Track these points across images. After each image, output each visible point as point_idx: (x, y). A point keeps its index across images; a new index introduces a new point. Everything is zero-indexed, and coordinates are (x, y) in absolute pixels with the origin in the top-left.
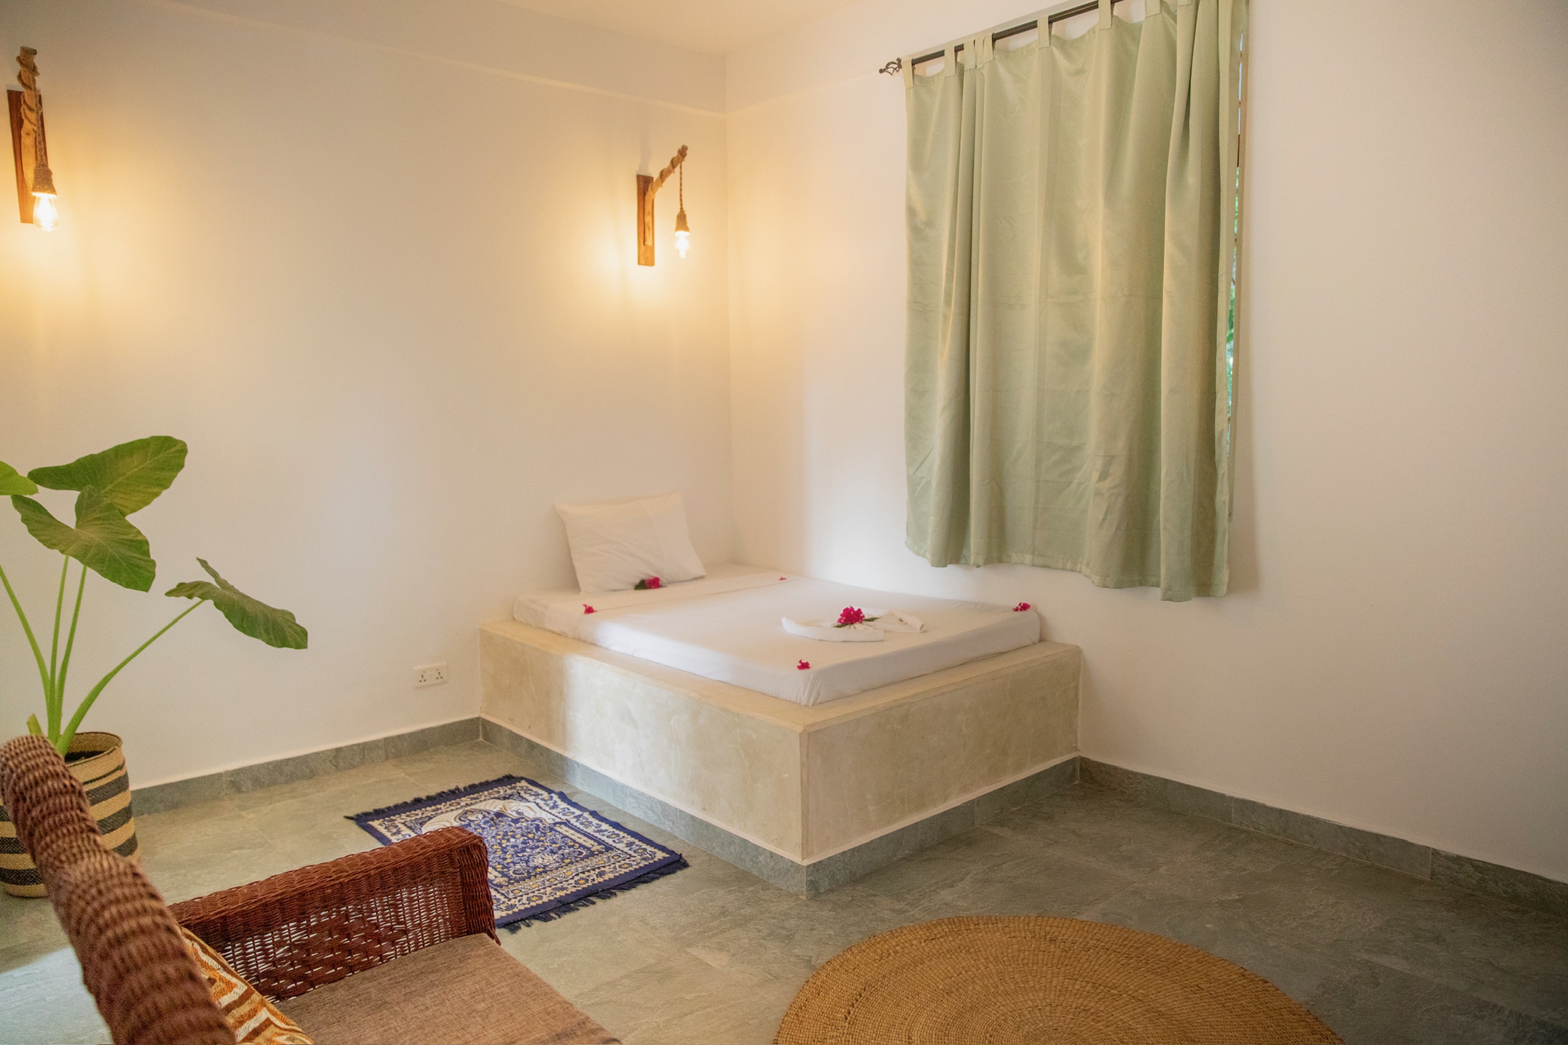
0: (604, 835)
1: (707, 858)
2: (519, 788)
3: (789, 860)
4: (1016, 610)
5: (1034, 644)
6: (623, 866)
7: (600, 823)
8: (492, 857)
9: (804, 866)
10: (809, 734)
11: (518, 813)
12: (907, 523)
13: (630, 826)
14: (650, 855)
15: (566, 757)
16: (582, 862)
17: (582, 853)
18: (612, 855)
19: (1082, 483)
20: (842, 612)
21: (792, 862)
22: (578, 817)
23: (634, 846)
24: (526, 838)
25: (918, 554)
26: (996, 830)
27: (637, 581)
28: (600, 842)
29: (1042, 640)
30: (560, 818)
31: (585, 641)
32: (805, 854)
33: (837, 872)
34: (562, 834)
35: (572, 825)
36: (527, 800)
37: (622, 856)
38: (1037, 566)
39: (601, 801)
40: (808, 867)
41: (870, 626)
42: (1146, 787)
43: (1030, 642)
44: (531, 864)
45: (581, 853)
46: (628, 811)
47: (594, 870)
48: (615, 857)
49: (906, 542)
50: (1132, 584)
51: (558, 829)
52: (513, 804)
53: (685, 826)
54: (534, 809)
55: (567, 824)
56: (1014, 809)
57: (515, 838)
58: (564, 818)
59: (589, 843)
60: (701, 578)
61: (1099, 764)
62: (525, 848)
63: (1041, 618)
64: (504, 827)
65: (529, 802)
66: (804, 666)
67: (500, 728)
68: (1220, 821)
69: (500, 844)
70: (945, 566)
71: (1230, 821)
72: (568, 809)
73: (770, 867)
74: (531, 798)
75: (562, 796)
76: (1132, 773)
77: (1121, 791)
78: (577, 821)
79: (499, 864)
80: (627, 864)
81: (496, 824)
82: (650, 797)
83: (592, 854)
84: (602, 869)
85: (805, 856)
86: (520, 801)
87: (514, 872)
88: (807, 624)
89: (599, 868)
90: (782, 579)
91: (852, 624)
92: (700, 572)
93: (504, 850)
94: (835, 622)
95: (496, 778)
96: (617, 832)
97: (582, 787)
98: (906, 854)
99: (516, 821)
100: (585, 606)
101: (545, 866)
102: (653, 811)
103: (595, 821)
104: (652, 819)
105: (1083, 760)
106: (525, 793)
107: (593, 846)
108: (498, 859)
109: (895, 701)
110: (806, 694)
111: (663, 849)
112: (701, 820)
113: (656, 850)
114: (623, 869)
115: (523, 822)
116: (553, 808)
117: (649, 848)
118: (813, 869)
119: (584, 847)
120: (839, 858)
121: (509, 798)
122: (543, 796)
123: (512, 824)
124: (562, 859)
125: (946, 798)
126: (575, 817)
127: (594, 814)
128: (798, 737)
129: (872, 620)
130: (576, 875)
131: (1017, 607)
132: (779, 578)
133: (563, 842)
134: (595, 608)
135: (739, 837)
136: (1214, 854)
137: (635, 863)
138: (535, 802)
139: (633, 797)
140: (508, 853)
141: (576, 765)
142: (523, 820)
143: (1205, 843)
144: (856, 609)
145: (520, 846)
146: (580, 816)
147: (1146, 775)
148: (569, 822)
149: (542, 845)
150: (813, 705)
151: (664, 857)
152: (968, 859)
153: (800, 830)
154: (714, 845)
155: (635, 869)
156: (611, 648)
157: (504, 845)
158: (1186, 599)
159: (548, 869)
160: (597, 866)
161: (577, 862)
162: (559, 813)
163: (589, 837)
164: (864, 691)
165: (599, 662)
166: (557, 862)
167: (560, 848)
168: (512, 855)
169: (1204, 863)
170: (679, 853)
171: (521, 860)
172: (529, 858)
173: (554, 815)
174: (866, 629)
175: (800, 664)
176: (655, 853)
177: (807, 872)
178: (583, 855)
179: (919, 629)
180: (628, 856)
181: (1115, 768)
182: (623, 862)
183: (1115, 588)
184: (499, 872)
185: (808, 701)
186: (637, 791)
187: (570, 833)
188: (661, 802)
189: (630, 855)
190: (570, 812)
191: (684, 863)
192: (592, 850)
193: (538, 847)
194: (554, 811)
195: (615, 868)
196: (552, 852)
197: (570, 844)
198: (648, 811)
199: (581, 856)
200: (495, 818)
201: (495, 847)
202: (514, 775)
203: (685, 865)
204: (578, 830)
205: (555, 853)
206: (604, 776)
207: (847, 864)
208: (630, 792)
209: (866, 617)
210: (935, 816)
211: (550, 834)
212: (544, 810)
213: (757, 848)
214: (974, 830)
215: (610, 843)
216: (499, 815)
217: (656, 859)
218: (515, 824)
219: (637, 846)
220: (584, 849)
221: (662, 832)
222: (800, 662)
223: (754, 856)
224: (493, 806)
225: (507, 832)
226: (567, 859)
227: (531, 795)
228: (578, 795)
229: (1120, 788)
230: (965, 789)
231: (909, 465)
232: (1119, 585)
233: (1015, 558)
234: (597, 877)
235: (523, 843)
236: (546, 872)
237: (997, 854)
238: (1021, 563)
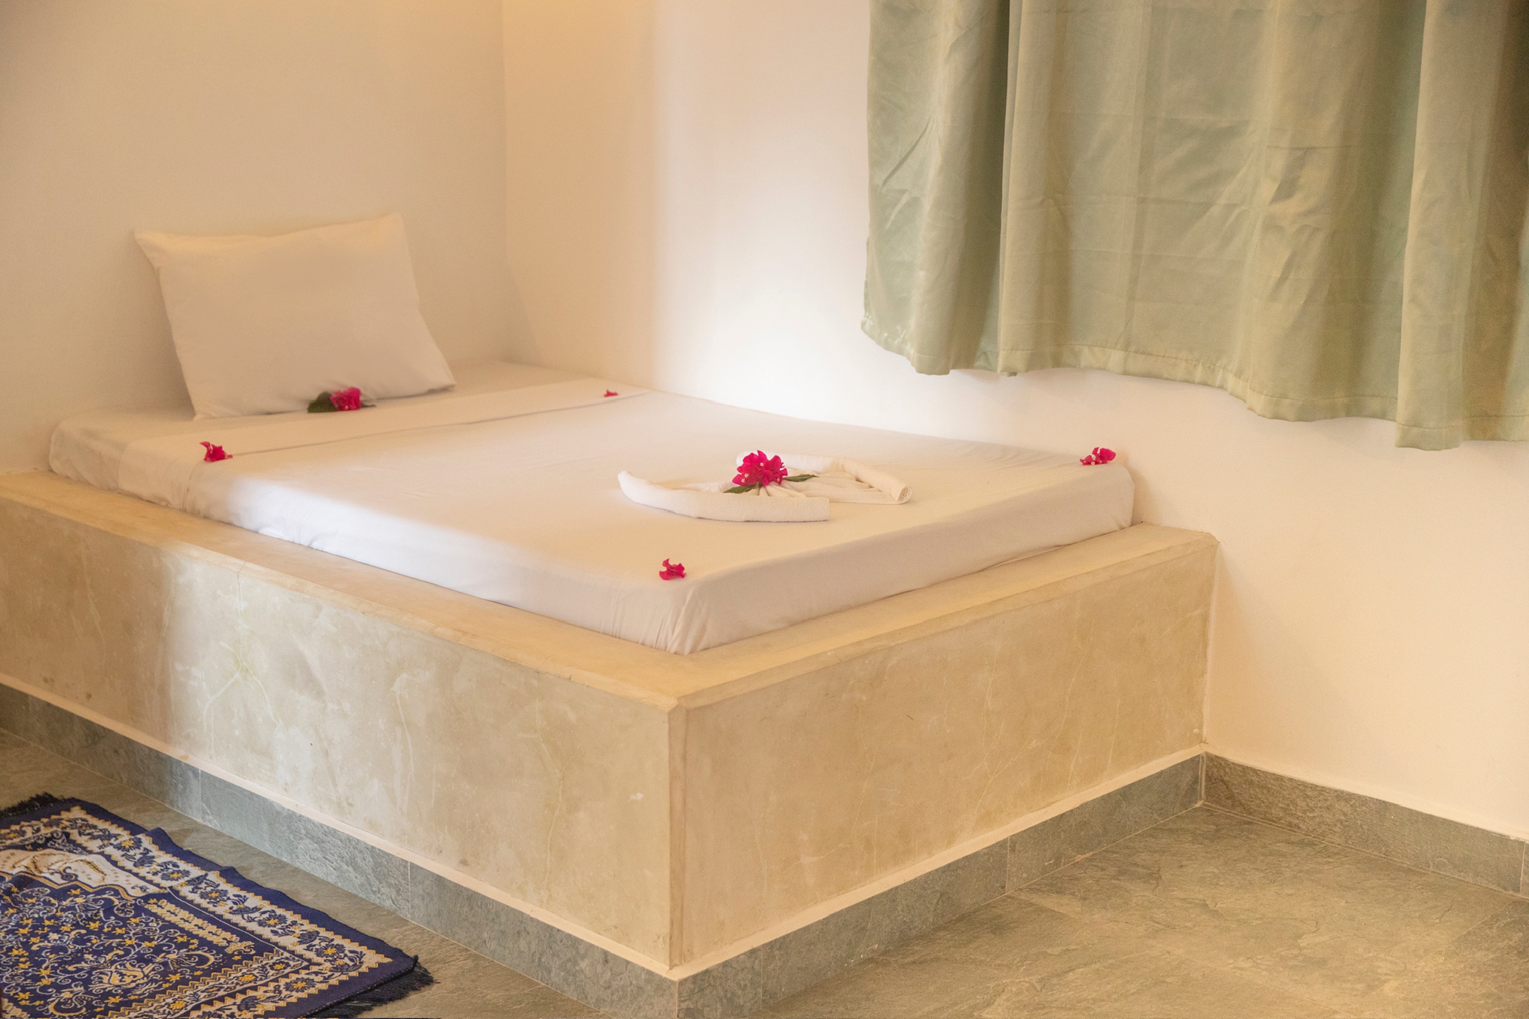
0: (253, 920)
1: (470, 964)
2: (68, 824)
3: (643, 969)
4: (1087, 462)
5: (1122, 528)
6: (295, 986)
7: (243, 893)
8: (7, 974)
9: (672, 982)
10: (688, 711)
11: (65, 876)
12: (866, 285)
13: (307, 899)
14: (352, 960)
15: (170, 757)
16: (208, 980)
17: (207, 959)
18: (271, 962)
19: (1235, 206)
20: (740, 463)
21: (649, 973)
22: (195, 883)
23: (317, 942)
24: (83, 932)
25: (887, 347)
26: (1050, 902)
27: (314, 395)
28: (244, 935)
29: (1136, 522)
30: (158, 885)
31: (206, 517)
32: (677, 956)
33: (740, 992)
34: (163, 920)
35: (184, 898)
36: (84, 849)
37: (292, 963)
38: (1134, 375)
39: (246, 847)
40: (682, 982)
41: (799, 491)
42: (1343, 818)
43: (1114, 527)
44: (96, 988)
45: (203, 960)
46: (302, 867)
47: (233, 996)
48: (278, 967)
49: (863, 324)
50: (1332, 413)
51: (154, 909)
52: (53, 859)
53: (423, 899)
54: (101, 867)
55: (172, 896)
56: (1080, 858)
57: (58, 932)
58: (166, 884)
59: (219, 937)
60: (445, 390)
61: (1245, 769)
62: (81, 951)
63: (1136, 478)
64: (33, 908)
65: (91, 852)
66: (674, 572)
67: (24, 696)
68: (1494, 887)
69: (26, 946)
70: (946, 372)
71: (1517, 890)
72: (175, 865)
73: (602, 982)
74: (94, 845)
75: (163, 840)
76: (1314, 787)
77: (1290, 825)
78: (193, 892)
79: (24, 991)
80: (303, 980)
81: (16, 902)
82: (349, 839)
83: (227, 961)
84: (251, 993)
85: (676, 961)
86: (70, 851)
87: (58, 1007)
88: (672, 485)
89: (243, 992)
90: (609, 394)
91: (761, 486)
92: (444, 377)
93: (36, 959)
94: (728, 481)
95: (16, 802)
96: (280, 911)
97: (203, 818)
98: (873, 951)
99: (61, 894)
100: (206, 445)
101: (127, 991)
102: (356, 868)
103: (232, 891)
104: (353, 882)
105: (1215, 761)
106: (80, 834)
107: (229, 942)
108: (21, 980)
109: (859, 643)
110: (678, 629)
111: (378, 945)
112: (456, 885)
113: (364, 949)
114: (294, 993)
115: (76, 896)
116: (141, 863)
117: (349, 945)
118: (692, 987)
119: (211, 946)
120: (744, 962)
121: (44, 846)
122: (120, 839)
123: (53, 901)
124: (164, 974)
125: (950, 839)
126: (189, 882)
127: (230, 874)
128: (666, 718)
129: (803, 478)
130: (193, 1009)
131: (1090, 457)
132: (605, 393)
133: (166, 936)
134: (227, 450)
135: (538, 921)
136: (1491, 956)
137: (319, 978)
138: (102, 854)
139: (312, 838)
140: (44, 966)
141: (191, 774)
142: (78, 892)
143: (1469, 933)
144: (770, 457)
145: (71, 948)
146: (199, 879)
147: (1342, 792)
148: (177, 892)
149: (119, 945)
150: (691, 652)
151: (380, 964)
152: (998, 962)
153: (667, 908)
154: (485, 935)
155: (320, 991)
156: (264, 531)
157: (34, 948)
158: (1449, 444)
159: (132, 997)
160: (238, 988)
161: (197, 979)
162: (155, 874)
163: (219, 925)
164: (793, 624)
165: (240, 562)
166: (152, 981)
167: (158, 950)
168: (53, 968)
169: (1473, 975)
170: (412, 955)
171: (74, 980)
172: (89, 974)
173: (143, 878)
174: (792, 496)
175: (664, 569)
176: (361, 955)
177: (680, 994)
178: (209, 963)
179: (897, 498)
180: (305, 963)
181: (1279, 778)
182: (294, 977)
183: (1300, 419)
184: (24, 1008)
185: (682, 643)
186: (322, 826)
187: (178, 917)
188: (372, 849)
189: (309, 960)
190: (178, 872)
191: (423, 975)
192: (229, 951)
193: (109, 949)
194: (143, 871)
195: (277, 989)
196: (142, 960)
197: (180, 939)
198: (345, 867)
199: (205, 967)
200: (15, 889)
201: (15, 952)
202: (56, 795)
203: (426, 980)
204: (198, 912)
205: (147, 962)
206: (251, 796)
207: (759, 974)
208: (305, 828)
209: (790, 474)
210: (930, 873)
211: (137, 920)
212: (123, 868)
213: (575, 942)
214: (1004, 900)
215: (265, 937)
216: (24, 881)
217: (364, 969)
218: (60, 900)
219: (323, 940)
220: (210, 951)
221: (374, 911)
222: (666, 563)
223: (569, 960)
224: (10, 863)
225: (40, 920)
226: (175, 973)
227: (94, 838)
228: (194, 835)
229: (1289, 819)
230: (987, 820)
231: (875, 164)
232: (1305, 415)
233: (1087, 356)
234: (239, 1009)
235: (76, 941)
236: (128, 1004)
237: (1056, 950)
238: (1099, 369)
